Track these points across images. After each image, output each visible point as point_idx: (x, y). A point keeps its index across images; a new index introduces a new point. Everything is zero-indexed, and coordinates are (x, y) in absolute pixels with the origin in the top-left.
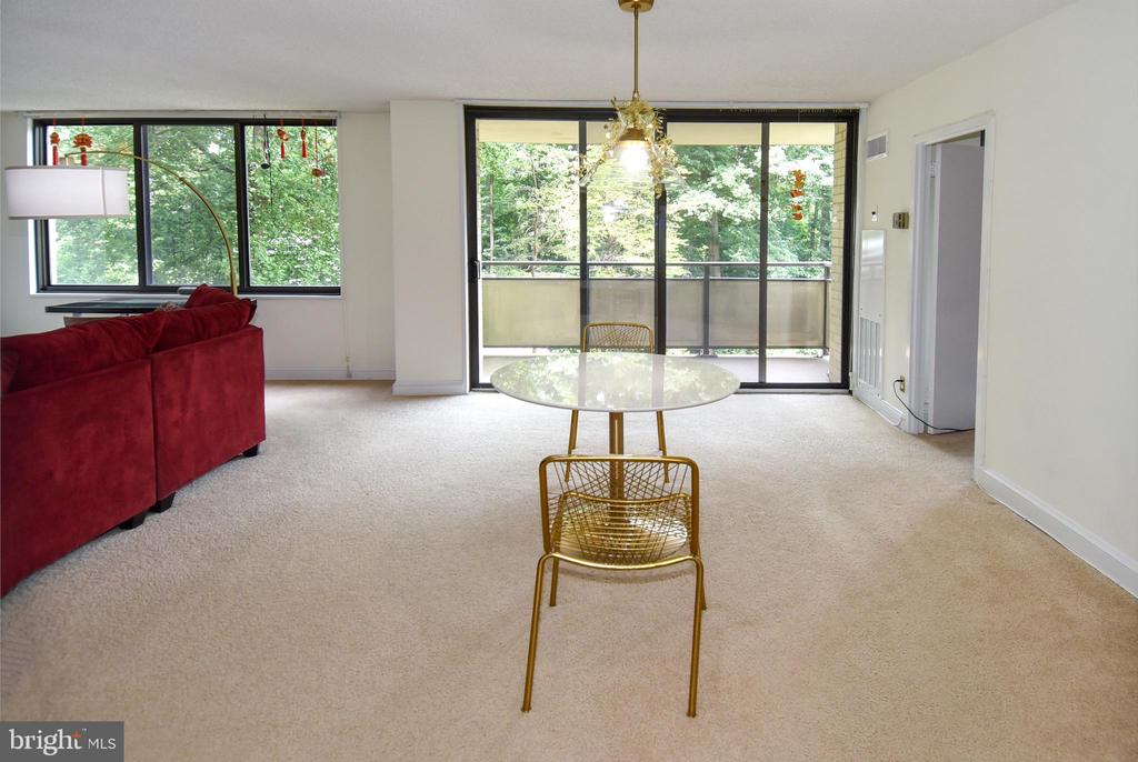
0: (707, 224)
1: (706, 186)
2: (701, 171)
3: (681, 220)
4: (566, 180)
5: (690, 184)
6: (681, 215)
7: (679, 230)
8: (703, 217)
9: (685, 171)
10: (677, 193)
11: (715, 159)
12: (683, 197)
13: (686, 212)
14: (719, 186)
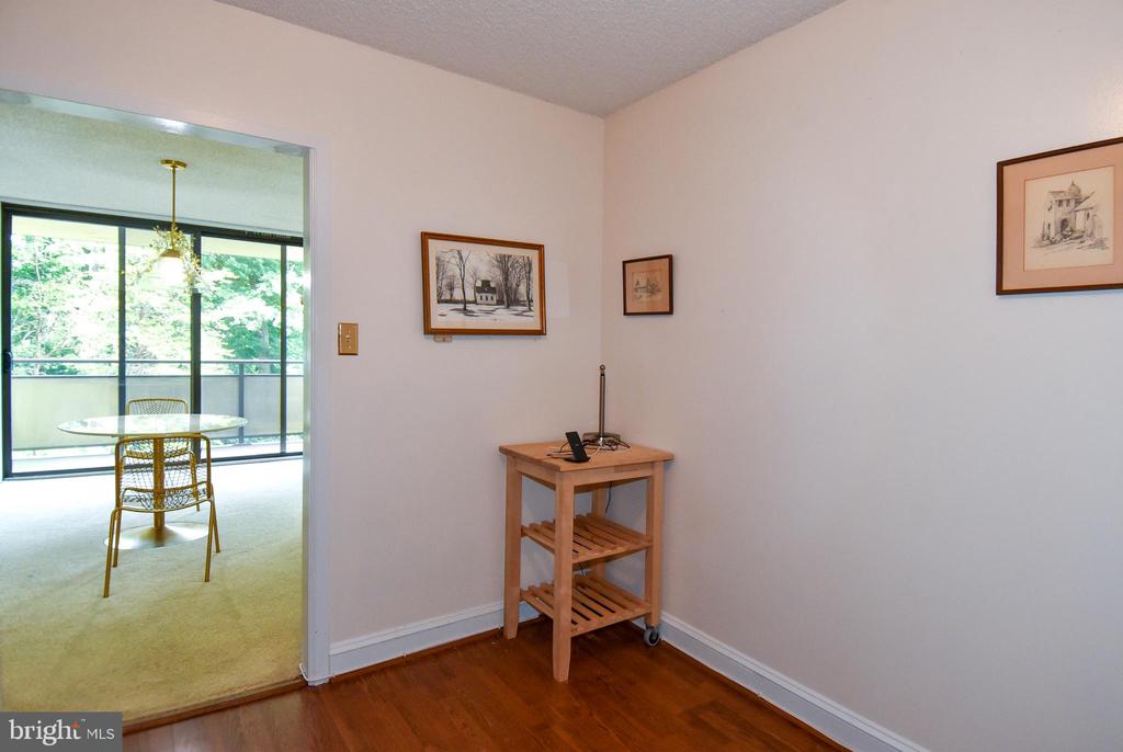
0: (256, 334)
1: (254, 292)
2: (250, 277)
3: (226, 328)
4: (81, 275)
5: (236, 290)
6: (227, 323)
7: (224, 340)
8: (252, 327)
9: (231, 275)
10: (223, 299)
11: (264, 265)
12: (228, 303)
13: (232, 319)
14: (269, 294)
